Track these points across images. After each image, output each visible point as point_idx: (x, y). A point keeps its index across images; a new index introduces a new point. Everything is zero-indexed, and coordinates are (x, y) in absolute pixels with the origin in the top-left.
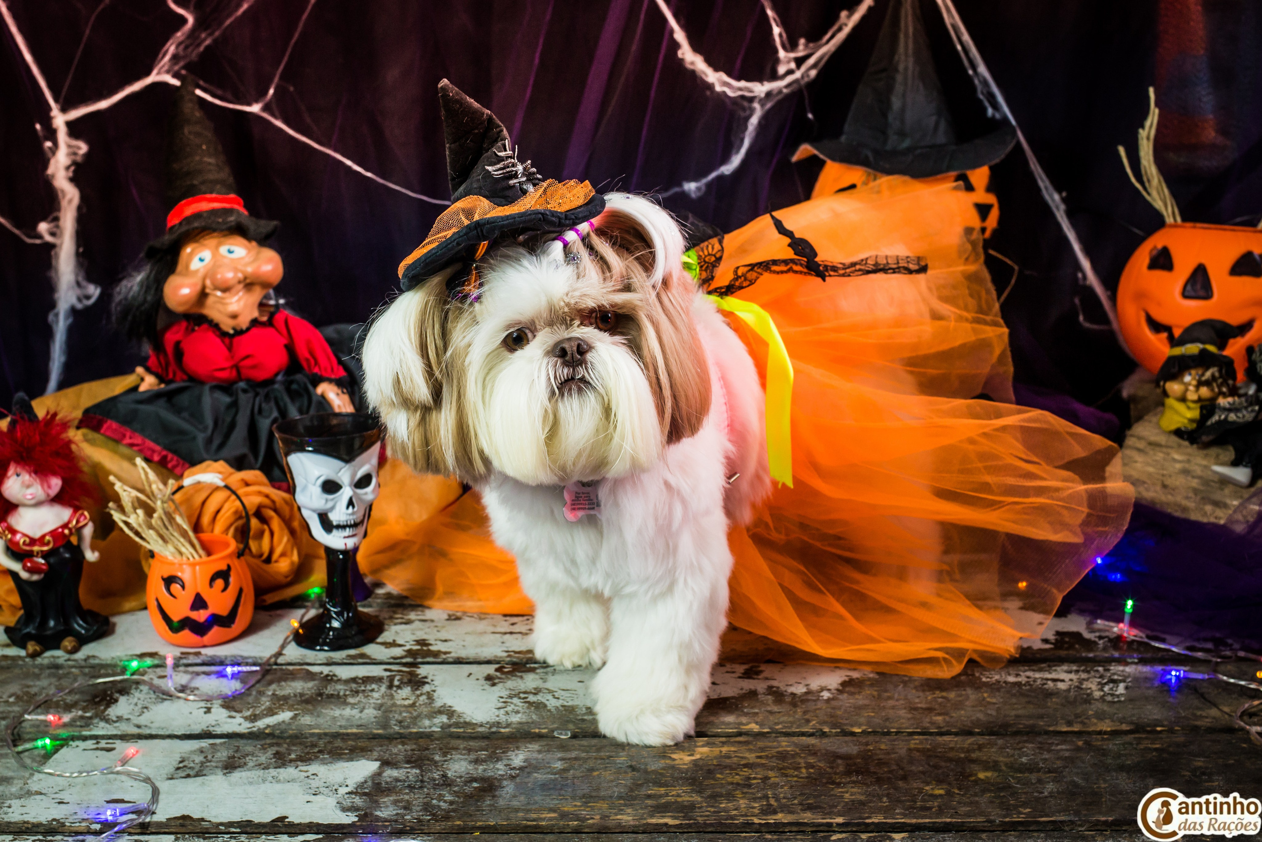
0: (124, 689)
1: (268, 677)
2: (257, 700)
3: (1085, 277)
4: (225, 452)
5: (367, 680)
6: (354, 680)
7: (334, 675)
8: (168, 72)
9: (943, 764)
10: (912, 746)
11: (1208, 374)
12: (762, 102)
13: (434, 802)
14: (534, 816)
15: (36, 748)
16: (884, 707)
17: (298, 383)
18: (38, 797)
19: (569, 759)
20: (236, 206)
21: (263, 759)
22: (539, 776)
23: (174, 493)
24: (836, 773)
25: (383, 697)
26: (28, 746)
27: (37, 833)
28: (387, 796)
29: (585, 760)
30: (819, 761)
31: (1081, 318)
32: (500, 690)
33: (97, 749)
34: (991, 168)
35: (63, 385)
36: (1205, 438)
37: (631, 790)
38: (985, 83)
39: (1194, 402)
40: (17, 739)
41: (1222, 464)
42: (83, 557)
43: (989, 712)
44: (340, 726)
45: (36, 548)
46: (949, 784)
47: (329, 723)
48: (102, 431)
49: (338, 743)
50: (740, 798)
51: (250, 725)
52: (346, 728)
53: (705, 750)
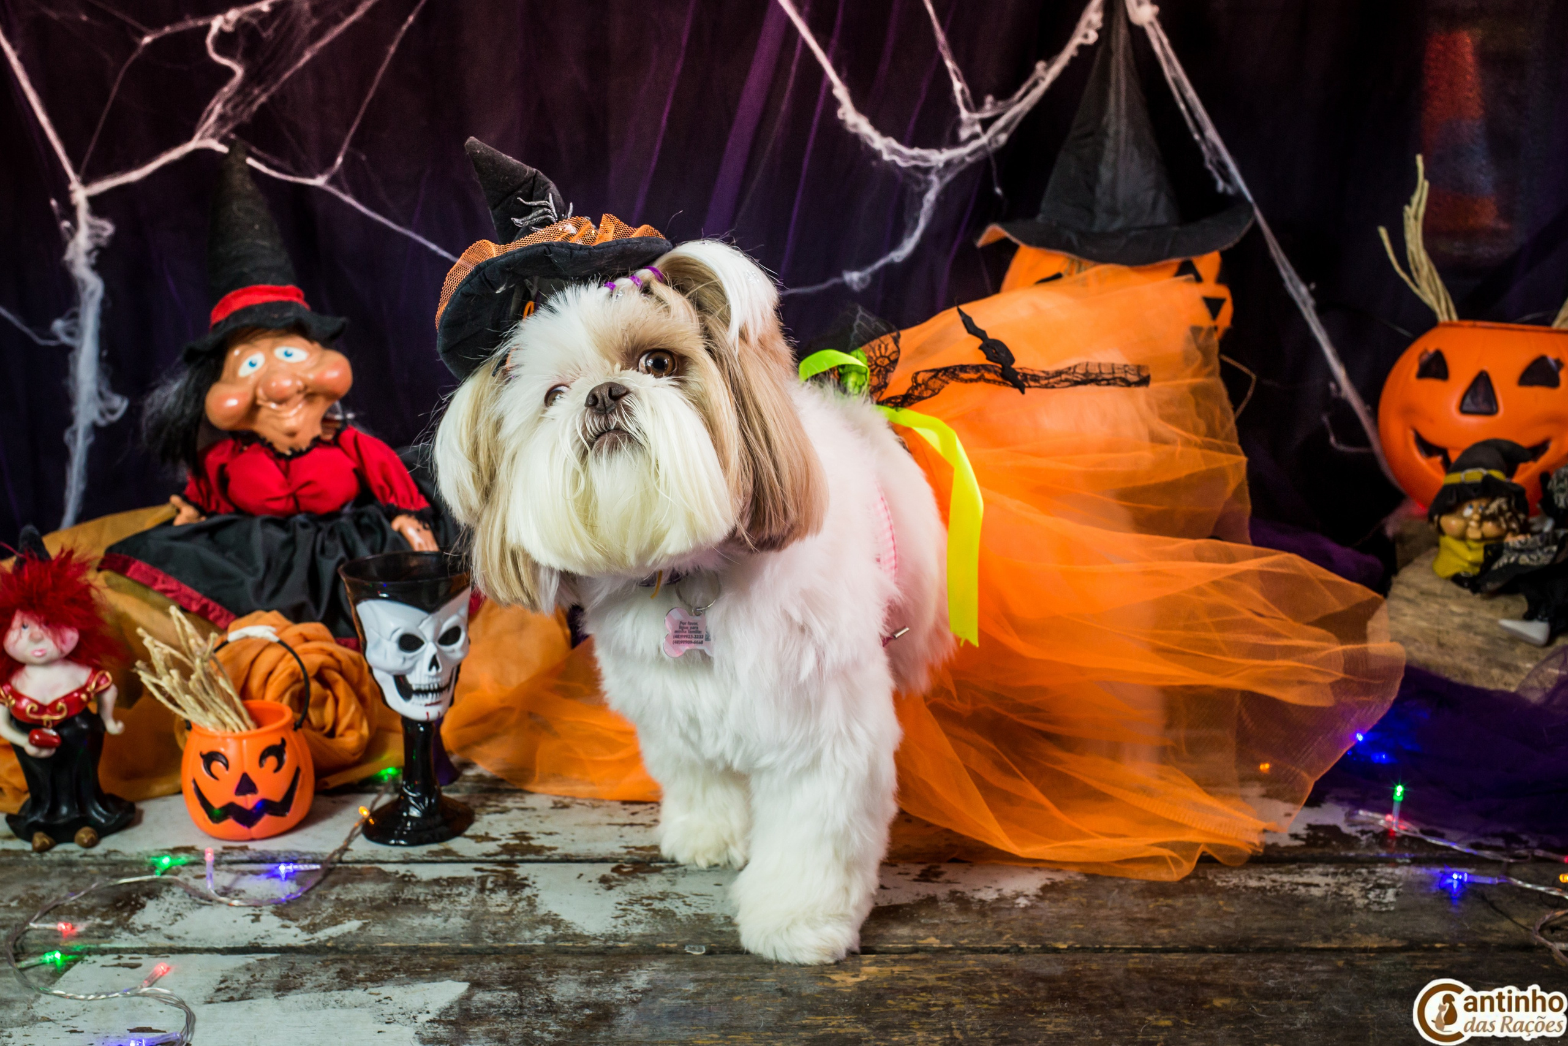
0: (152, 891)
1: (331, 878)
2: (317, 906)
3: (1339, 388)
4: (280, 600)
5: (453, 882)
6: (437, 881)
7: (413, 876)
8: (213, 136)
9: (1170, 988)
10: (1131, 966)
11: (1494, 507)
12: (941, 174)
13: (536, 1032)
15: (44, 964)
16: (1095, 918)
17: (370, 516)
18: (46, 1024)
19: (704, 980)
20: (295, 299)
21: (324, 978)
22: (666, 1001)
23: (216, 650)
24: (1036, 999)
25: (473, 902)
26: (33, 961)
28: (478, 1025)
29: (724, 982)
30: (1016, 984)
31: (1332, 440)
32: (618, 895)
33: (119, 965)
34: (1223, 254)
35: (82, 518)
36: (1490, 586)
37: (781, 1019)
38: (1215, 150)
39: (1477, 541)
40: (19, 952)
41: (1512, 618)
42: (104, 728)
43: (1226, 924)
44: (420, 939)
45: (46, 717)
46: (1178, 1013)
47: (406, 935)
48: (129, 574)
49: (418, 959)
50: (918, 1030)
51: (308, 937)
52: (426, 940)
53: (873, 969)
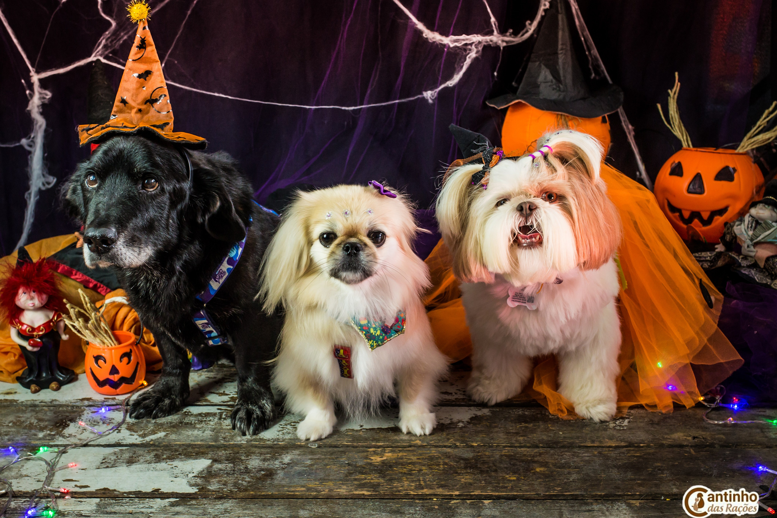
0: (73, 419)
2: (146, 426)
3: (641, 175)
5: (207, 415)
6: (200, 415)
7: (190, 412)
8: (101, 55)
9: (518, 463)
10: (503, 453)
13: (240, 481)
14: (293, 489)
18: (26, 478)
19: (315, 459)
21: (148, 458)
22: (297, 468)
25: (216, 424)
27: (26, 497)
28: (215, 478)
29: (323, 459)
30: (451, 461)
37: (347, 476)
42: (60, 338)
43: (550, 435)
44: (191, 440)
45: (35, 333)
46: (519, 474)
47: (185, 439)
49: (190, 450)
50: (406, 481)
51: (143, 439)
52: (194, 441)
53: (390, 454)
